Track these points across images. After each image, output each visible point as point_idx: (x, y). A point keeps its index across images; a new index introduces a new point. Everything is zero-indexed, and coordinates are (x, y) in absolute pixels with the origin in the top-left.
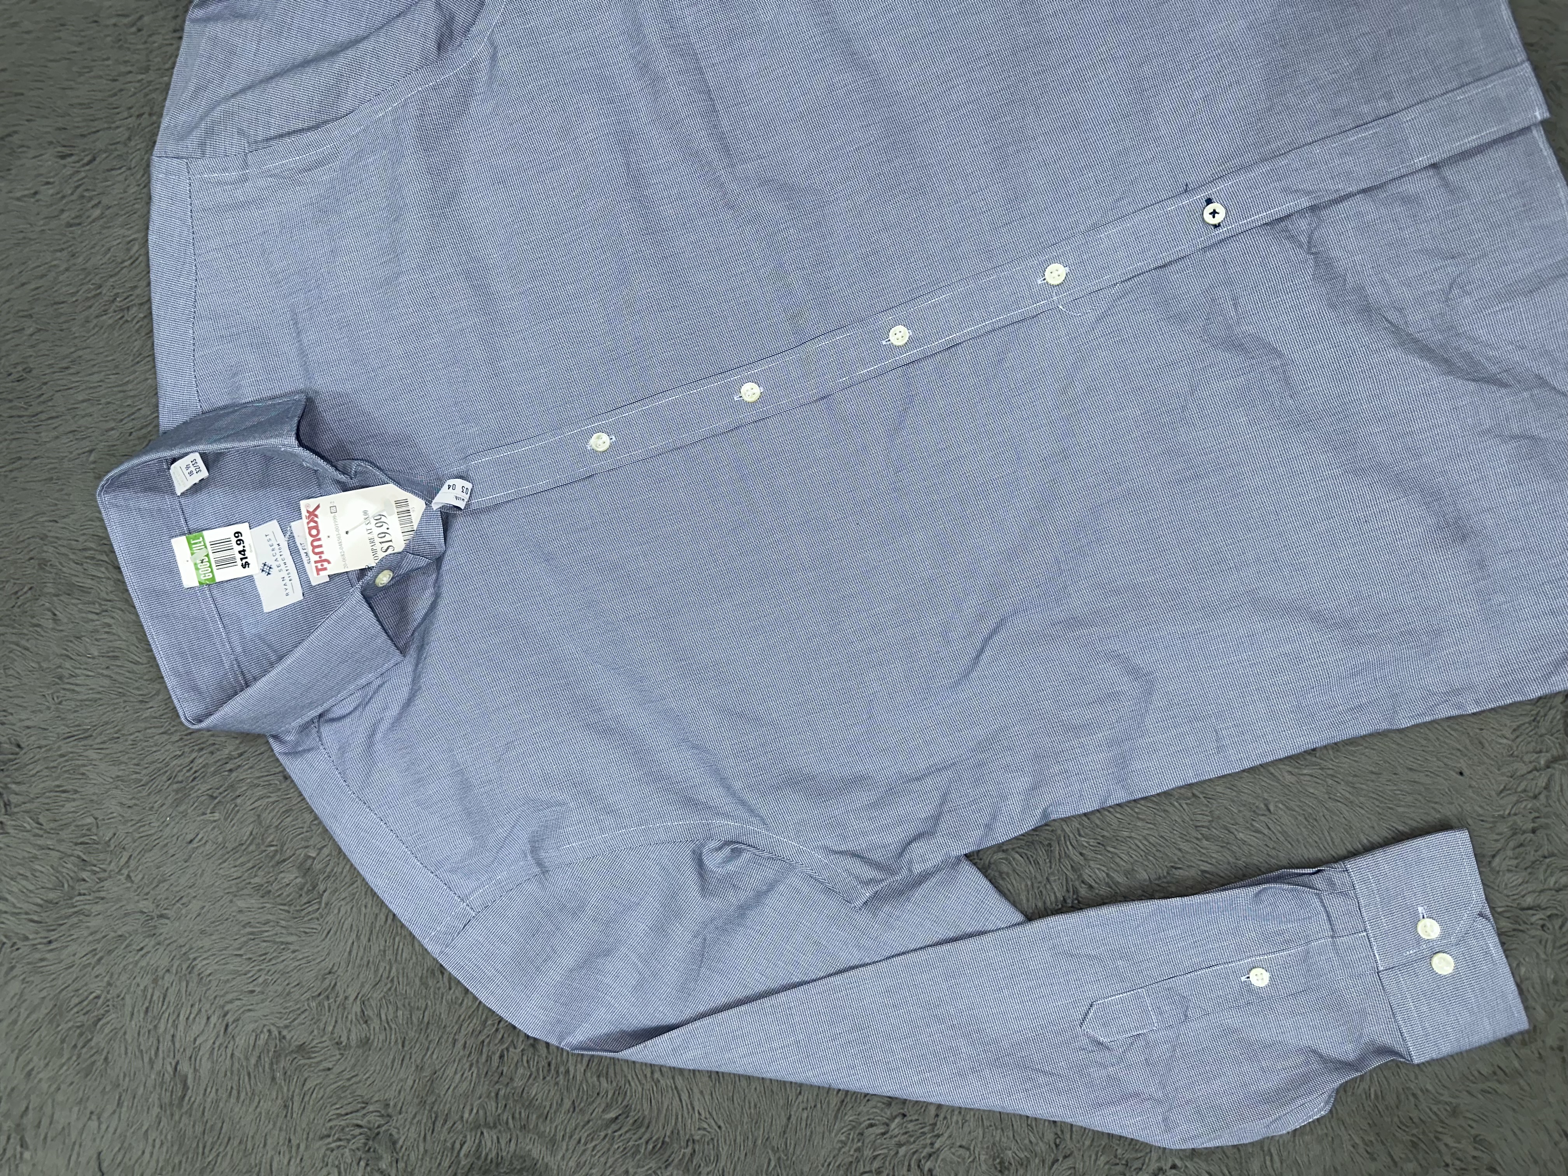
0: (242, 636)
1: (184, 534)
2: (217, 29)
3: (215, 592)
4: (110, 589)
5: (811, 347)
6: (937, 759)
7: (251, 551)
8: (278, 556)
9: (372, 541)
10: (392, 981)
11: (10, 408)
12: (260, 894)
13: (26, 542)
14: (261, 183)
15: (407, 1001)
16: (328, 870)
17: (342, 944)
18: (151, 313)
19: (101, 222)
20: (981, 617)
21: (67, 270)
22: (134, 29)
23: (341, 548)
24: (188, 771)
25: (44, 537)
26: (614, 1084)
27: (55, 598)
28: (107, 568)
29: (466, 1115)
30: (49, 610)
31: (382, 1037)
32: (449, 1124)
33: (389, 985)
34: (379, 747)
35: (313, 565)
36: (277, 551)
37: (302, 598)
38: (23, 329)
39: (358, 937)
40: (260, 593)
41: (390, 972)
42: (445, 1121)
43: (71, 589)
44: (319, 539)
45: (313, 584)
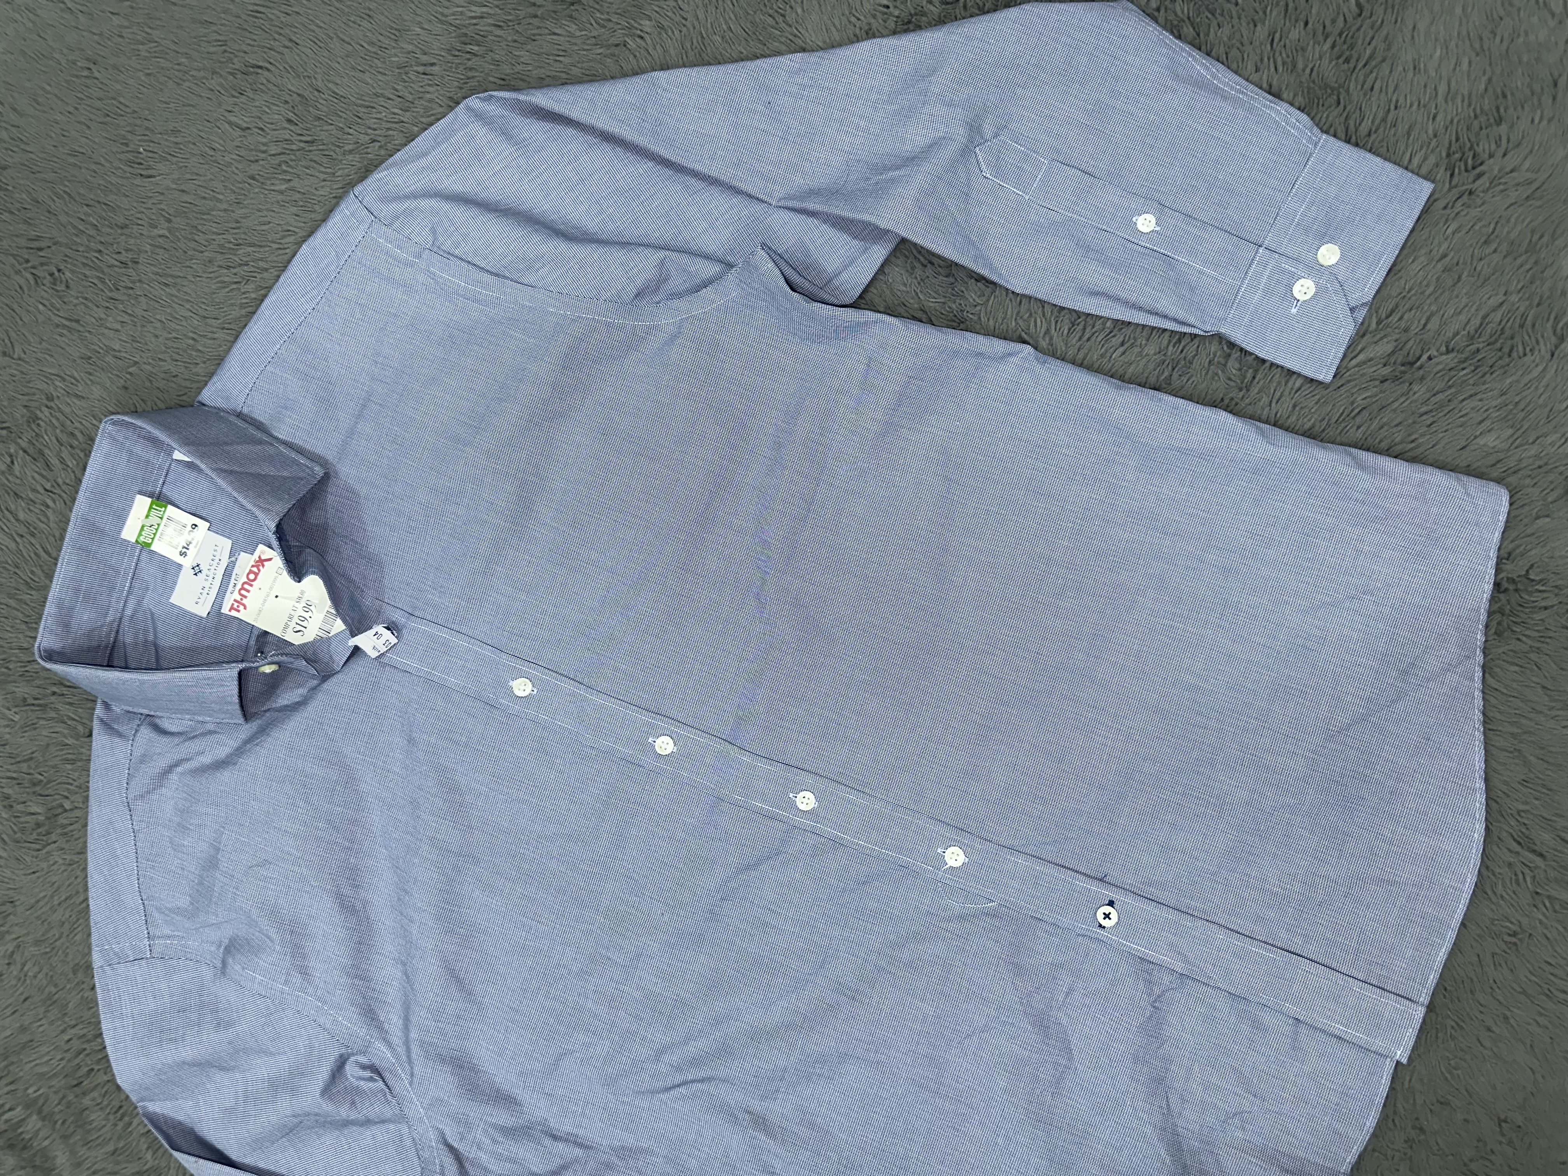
0: (139, 603)
1: (151, 495)
2: (481, 132)
3: (144, 556)
4: (68, 481)
5: (734, 752)
6: (581, 1132)
7: (195, 547)
8: (212, 568)
9: (291, 618)
10: (53, 948)
11: (99, 278)
12: (4, 803)
13: (33, 390)
14: (421, 277)
15: (51, 973)
16: (71, 828)
17: (37, 890)
18: (262, 301)
19: (280, 197)
20: (696, 1062)
21: (225, 210)
22: (421, 69)
23: (263, 605)
24: (21, 667)
25: (50, 398)
26: (157, 1162)
27: (21, 452)
28: (78, 464)
29: (30, 1091)
30: (11, 456)
31: (14, 982)
32: (12, 1087)
33: (48, 950)
34: (174, 777)
35: (232, 601)
36: (215, 563)
37: (205, 615)
38: (156, 227)
39: (52, 897)
40: (179, 582)
41: (56, 941)
42: (11, 1083)
43: (38, 457)
44: (251, 585)
45: (222, 611)
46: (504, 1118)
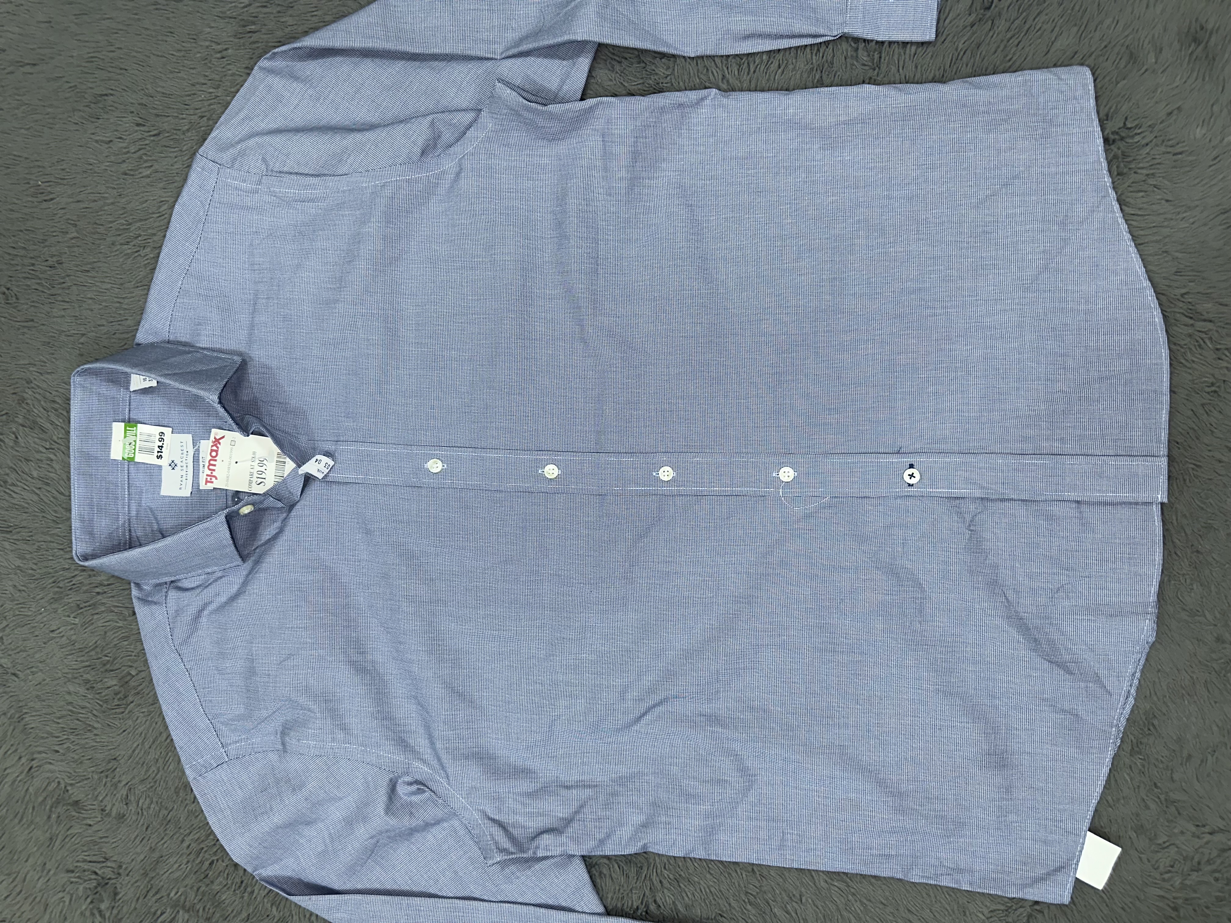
0: (139, 505)
1: (123, 421)
2: (276, 82)
3: (132, 467)
4: (60, 436)
5: (603, 458)
6: (586, 777)
7: (167, 449)
8: (184, 459)
9: (252, 475)
10: (156, 782)
11: (38, 284)
12: (87, 687)
13: (16, 380)
14: (267, 198)
15: (160, 800)
16: (140, 688)
17: (130, 743)
18: (158, 257)
19: (148, 180)
20: (651, 691)
21: (112, 203)
22: (219, 55)
23: (228, 472)
24: (68, 582)
25: (29, 382)
26: (281, 913)
27: (21, 428)
28: (64, 421)
29: (172, 894)
30: (14, 433)
31: (134, 818)
32: (158, 896)
33: (152, 784)
34: (204, 620)
35: (205, 477)
36: (185, 456)
37: (189, 495)
38: (67, 233)
39: (143, 743)
40: (163, 479)
41: (156, 775)
42: (157, 893)
43: (34, 425)
44: (216, 460)
45: (201, 488)
46: (525, 786)
